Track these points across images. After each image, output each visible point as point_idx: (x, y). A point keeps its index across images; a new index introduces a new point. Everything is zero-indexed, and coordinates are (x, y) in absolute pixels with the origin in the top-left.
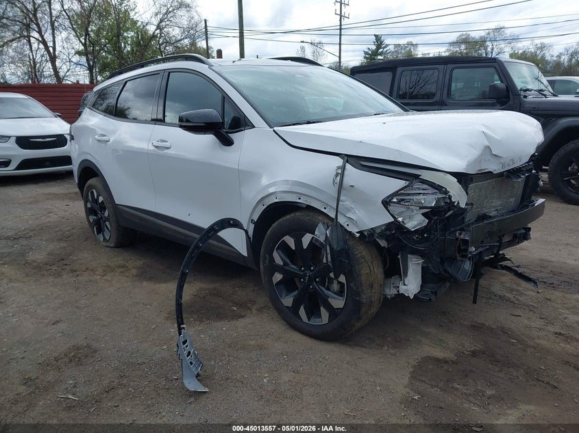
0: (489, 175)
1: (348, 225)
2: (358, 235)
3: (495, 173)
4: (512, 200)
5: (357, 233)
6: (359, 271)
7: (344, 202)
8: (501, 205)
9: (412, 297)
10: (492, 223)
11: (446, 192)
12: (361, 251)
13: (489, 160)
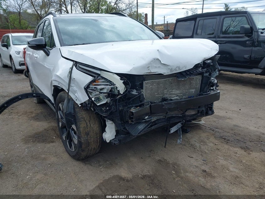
0: (160, 76)
1: (76, 100)
2: (80, 106)
3: (165, 74)
4: (193, 90)
5: (80, 104)
6: (80, 125)
7: (73, 87)
8: (180, 93)
9: (108, 141)
10: (170, 103)
11: (114, 84)
12: (82, 115)
13: (159, 67)
